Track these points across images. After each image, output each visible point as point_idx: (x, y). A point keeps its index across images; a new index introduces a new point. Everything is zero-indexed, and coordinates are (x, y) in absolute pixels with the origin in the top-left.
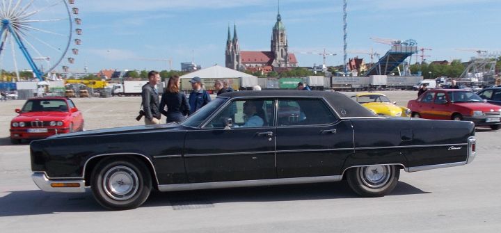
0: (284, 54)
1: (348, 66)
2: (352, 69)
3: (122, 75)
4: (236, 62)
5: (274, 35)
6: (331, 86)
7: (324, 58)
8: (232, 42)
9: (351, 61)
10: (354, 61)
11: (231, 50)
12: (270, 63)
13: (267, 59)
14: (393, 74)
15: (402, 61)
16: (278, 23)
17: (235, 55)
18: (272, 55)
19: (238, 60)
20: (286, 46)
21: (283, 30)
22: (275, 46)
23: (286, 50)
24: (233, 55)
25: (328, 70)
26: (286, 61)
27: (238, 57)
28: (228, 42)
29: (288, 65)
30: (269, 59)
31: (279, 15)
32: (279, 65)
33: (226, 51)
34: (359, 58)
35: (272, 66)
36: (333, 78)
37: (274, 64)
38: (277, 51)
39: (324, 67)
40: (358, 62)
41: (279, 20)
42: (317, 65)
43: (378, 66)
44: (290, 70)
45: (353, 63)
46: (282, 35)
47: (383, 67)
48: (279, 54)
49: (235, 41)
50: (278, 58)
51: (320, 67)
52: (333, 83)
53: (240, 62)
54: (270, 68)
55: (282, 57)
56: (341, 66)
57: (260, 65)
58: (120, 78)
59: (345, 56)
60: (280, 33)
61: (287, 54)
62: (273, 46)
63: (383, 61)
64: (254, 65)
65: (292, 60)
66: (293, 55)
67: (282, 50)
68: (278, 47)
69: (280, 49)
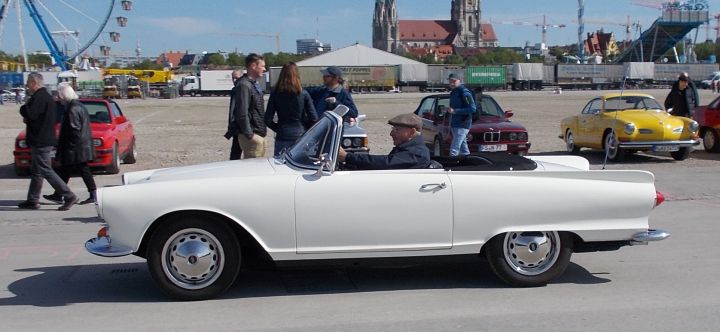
0: (474, 25)
1: (586, 46)
2: (592, 52)
3: (196, 59)
4: (390, 39)
6: (556, 80)
7: (544, 32)
8: (384, 5)
9: (590, 37)
10: (595, 36)
11: (382, 19)
12: (448, 41)
13: (444, 34)
14: (666, 60)
15: (681, 38)
17: (390, 26)
18: (452, 27)
19: (394, 36)
20: (477, 12)
22: (458, 12)
23: (477, 18)
24: (386, 27)
25: (550, 53)
26: (476, 38)
27: (394, 30)
28: (377, 5)
29: (481, 44)
30: (447, 34)
32: (466, 44)
33: (374, 21)
34: (605, 32)
35: (453, 46)
36: (560, 67)
37: (457, 41)
38: (461, 20)
39: (543, 47)
40: (604, 38)
42: (532, 45)
43: (638, 47)
44: (484, 52)
45: (595, 41)
47: (647, 48)
48: (465, 24)
50: (463, 33)
51: (537, 48)
52: (560, 75)
53: (398, 39)
54: (449, 48)
55: (470, 30)
56: (574, 46)
57: (433, 44)
58: (194, 64)
59: (581, 29)
61: (479, 25)
62: (455, 11)
63: (647, 37)
64: (422, 44)
65: (488, 36)
66: (489, 26)
67: (470, 18)
68: (464, 12)
69: (467, 16)
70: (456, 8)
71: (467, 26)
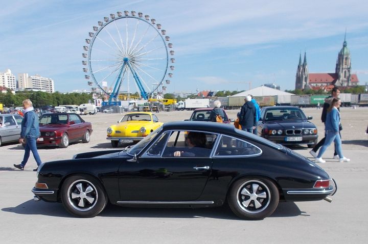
0: (347, 75)
3: (214, 94)
4: (304, 83)
5: (339, 59)
6: (359, 102)
8: (302, 67)
11: (300, 73)
12: (333, 83)
13: (331, 79)
16: (343, 49)
17: (304, 76)
18: (336, 76)
19: (306, 81)
20: (349, 68)
21: (347, 54)
22: (339, 69)
23: (349, 71)
24: (302, 76)
26: (348, 81)
27: (306, 78)
28: (299, 67)
29: (350, 84)
30: (333, 79)
31: (345, 42)
32: (342, 84)
33: (297, 74)
36: (362, 95)
37: (337, 84)
38: (340, 73)
41: (344, 46)
46: (346, 58)
48: (342, 75)
49: (304, 66)
50: (341, 79)
52: (362, 99)
53: (308, 82)
55: (345, 77)
57: (325, 84)
58: (213, 96)
60: (345, 57)
61: (350, 75)
62: (337, 69)
64: (320, 85)
65: (354, 80)
66: (355, 76)
67: (345, 72)
68: (342, 69)
69: (344, 71)
70: (338, 67)
71: (344, 76)
